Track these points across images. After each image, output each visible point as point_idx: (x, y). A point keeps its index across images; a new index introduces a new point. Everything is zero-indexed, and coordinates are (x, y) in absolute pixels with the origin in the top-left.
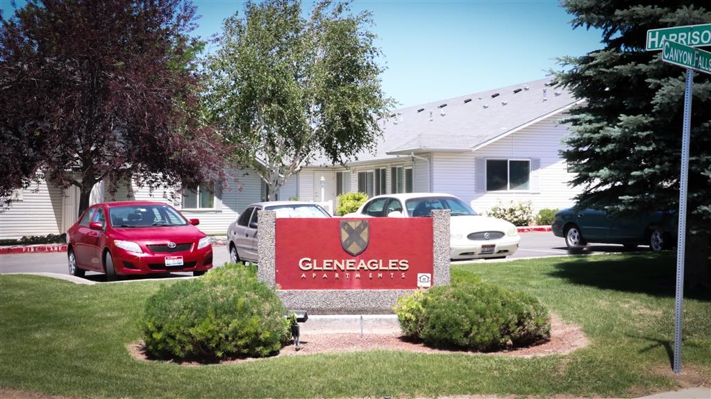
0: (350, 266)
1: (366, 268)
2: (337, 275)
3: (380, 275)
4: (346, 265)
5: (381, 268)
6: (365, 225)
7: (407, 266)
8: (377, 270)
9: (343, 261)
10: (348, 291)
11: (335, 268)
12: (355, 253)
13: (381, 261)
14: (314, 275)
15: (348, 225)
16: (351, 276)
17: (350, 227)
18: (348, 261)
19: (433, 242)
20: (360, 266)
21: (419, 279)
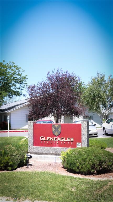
0: (55, 140)
1: (60, 140)
2: (51, 142)
3: (64, 143)
4: (54, 139)
5: (65, 140)
6: (60, 126)
7: (73, 140)
8: (64, 141)
9: (53, 138)
10: (54, 148)
11: (51, 140)
12: (57, 135)
13: (65, 138)
14: (44, 142)
15: (55, 126)
16: (56, 143)
17: (55, 127)
18: (55, 138)
19: (81, 132)
20: (58, 140)
21: (77, 144)
